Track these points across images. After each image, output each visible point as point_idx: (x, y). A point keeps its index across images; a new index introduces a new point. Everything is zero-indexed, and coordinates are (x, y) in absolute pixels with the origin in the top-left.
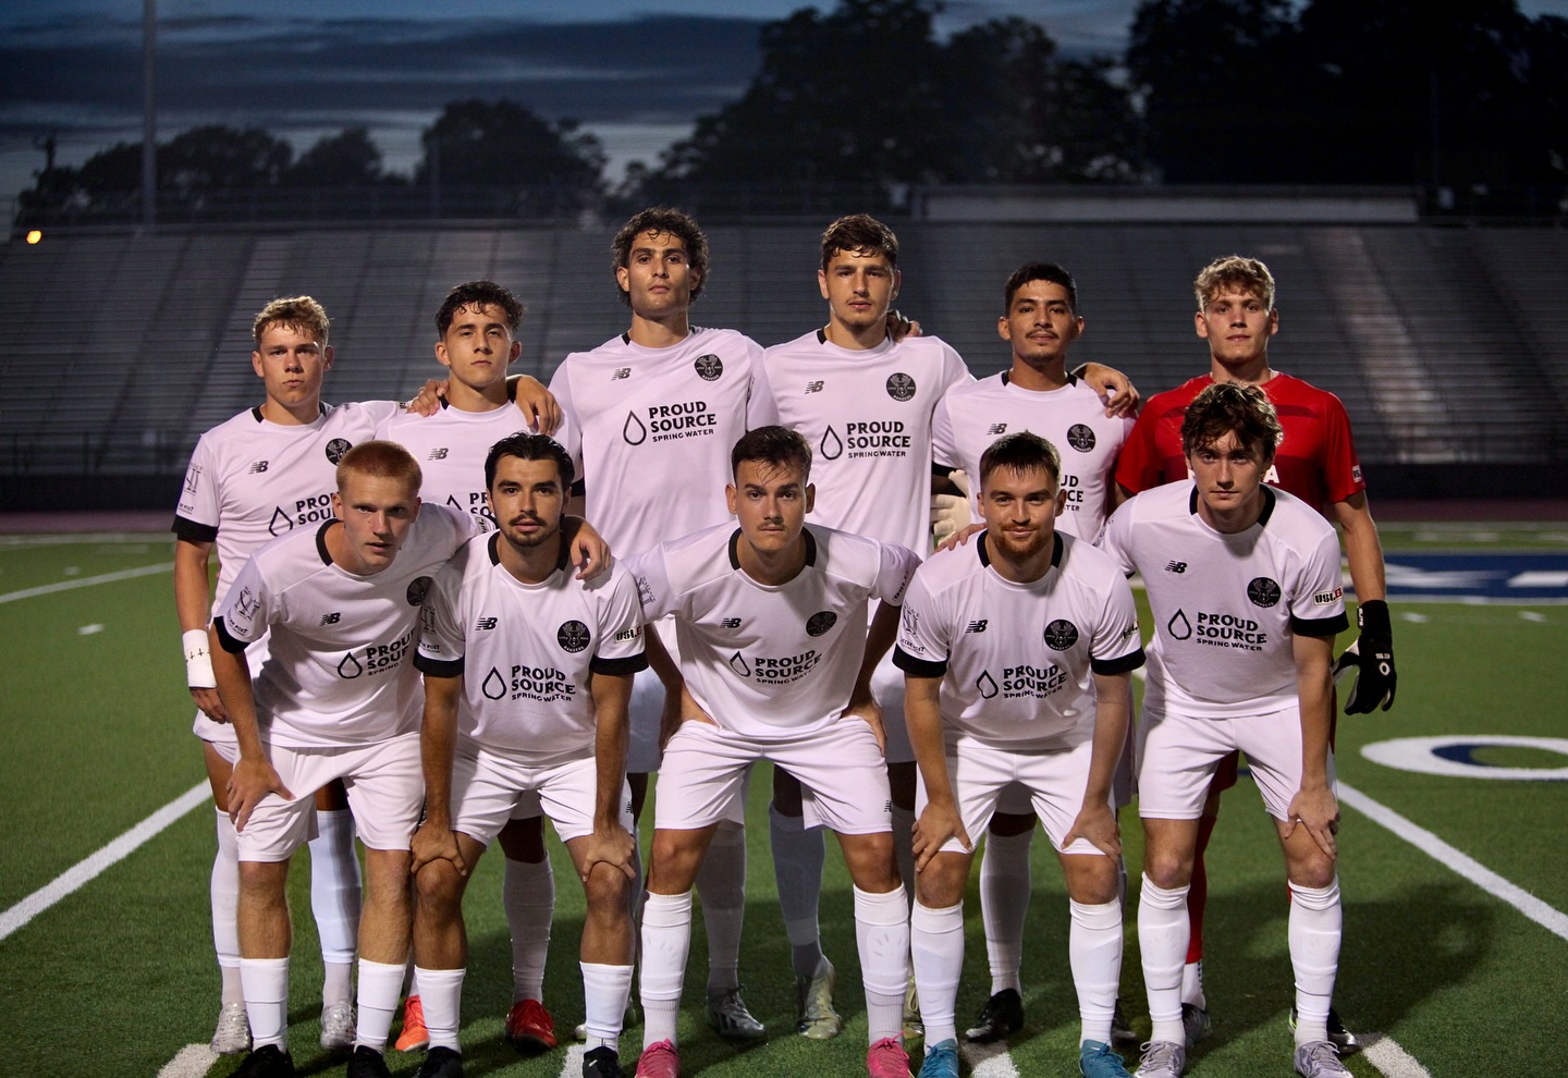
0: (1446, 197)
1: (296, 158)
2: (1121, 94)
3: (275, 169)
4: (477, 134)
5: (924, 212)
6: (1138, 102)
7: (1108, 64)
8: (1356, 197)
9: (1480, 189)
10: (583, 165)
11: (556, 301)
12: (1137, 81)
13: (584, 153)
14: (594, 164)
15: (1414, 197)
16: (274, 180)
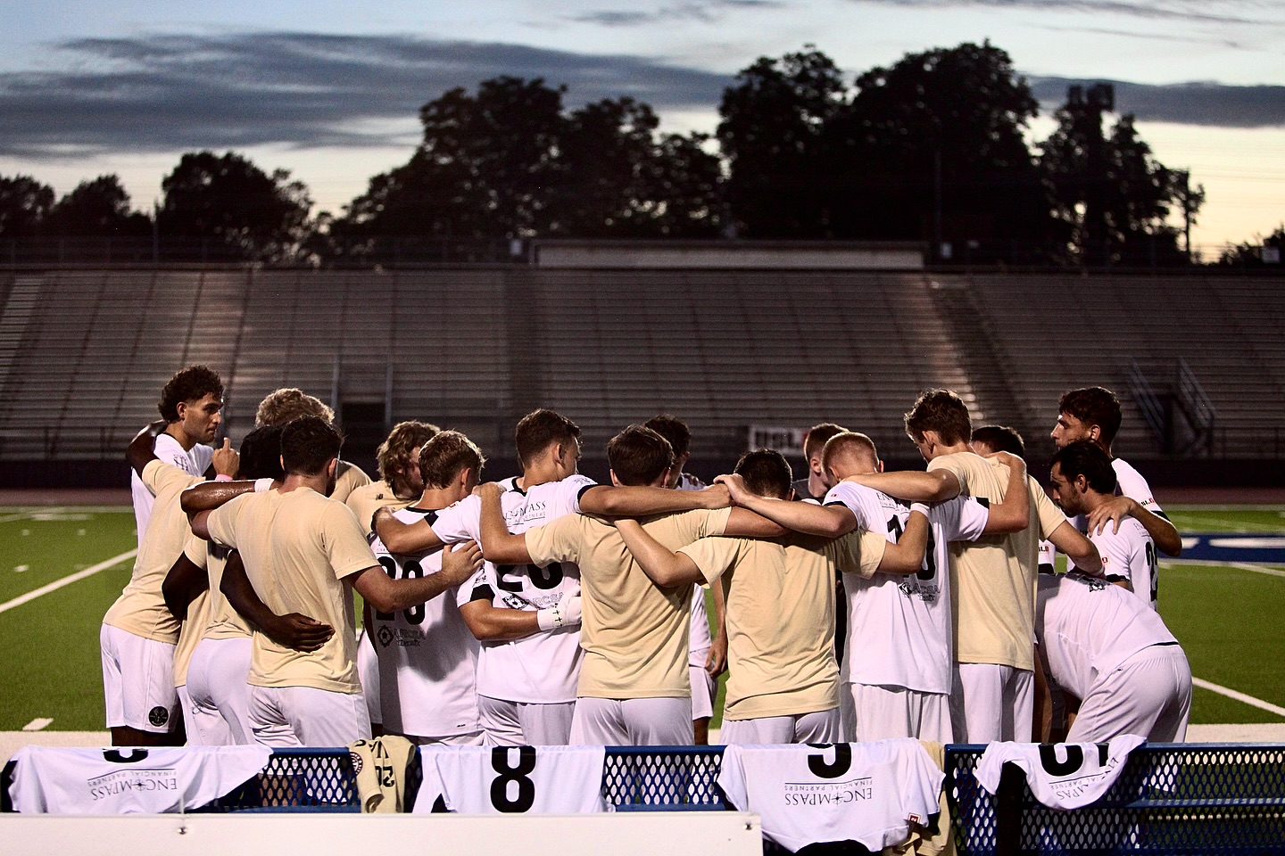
0: (946, 250)
1: (58, 199)
2: (714, 160)
3: (40, 209)
4: (207, 181)
5: (537, 260)
6: (725, 165)
7: (704, 137)
8: (875, 249)
9: (973, 244)
10: (293, 207)
11: (246, 329)
12: (726, 149)
13: (295, 196)
14: (303, 205)
15: (920, 249)
16: (39, 218)
